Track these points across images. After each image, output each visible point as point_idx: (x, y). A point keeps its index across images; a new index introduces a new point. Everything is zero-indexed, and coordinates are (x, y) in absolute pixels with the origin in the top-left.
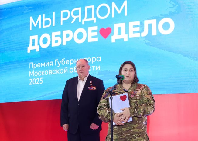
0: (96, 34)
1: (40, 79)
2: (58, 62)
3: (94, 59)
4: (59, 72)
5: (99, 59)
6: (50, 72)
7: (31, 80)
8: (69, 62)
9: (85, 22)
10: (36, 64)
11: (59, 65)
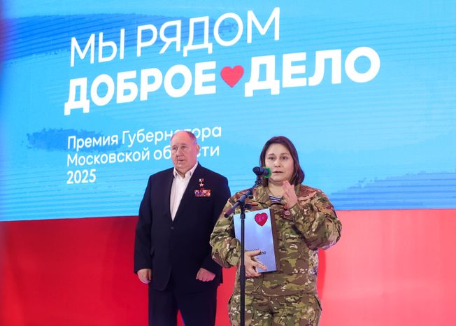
0: (212, 77)
1: (89, 173)
2: (129, 135)
3: (206, 133)
4: (132, 159)
5: (217, 132)
6: (112, 158)
7: (70, 174)
8: (152, 136)
9: (189, 52)
10: (82, 140)
11: (132, 142)
